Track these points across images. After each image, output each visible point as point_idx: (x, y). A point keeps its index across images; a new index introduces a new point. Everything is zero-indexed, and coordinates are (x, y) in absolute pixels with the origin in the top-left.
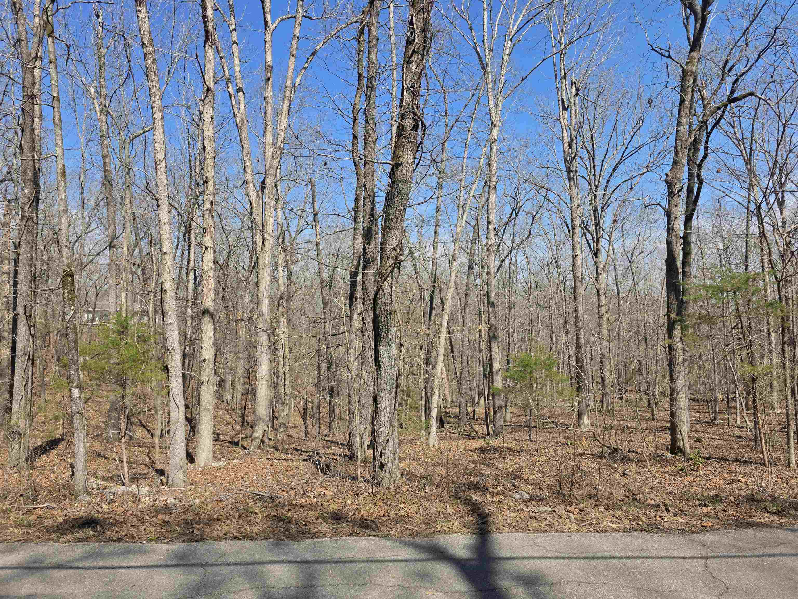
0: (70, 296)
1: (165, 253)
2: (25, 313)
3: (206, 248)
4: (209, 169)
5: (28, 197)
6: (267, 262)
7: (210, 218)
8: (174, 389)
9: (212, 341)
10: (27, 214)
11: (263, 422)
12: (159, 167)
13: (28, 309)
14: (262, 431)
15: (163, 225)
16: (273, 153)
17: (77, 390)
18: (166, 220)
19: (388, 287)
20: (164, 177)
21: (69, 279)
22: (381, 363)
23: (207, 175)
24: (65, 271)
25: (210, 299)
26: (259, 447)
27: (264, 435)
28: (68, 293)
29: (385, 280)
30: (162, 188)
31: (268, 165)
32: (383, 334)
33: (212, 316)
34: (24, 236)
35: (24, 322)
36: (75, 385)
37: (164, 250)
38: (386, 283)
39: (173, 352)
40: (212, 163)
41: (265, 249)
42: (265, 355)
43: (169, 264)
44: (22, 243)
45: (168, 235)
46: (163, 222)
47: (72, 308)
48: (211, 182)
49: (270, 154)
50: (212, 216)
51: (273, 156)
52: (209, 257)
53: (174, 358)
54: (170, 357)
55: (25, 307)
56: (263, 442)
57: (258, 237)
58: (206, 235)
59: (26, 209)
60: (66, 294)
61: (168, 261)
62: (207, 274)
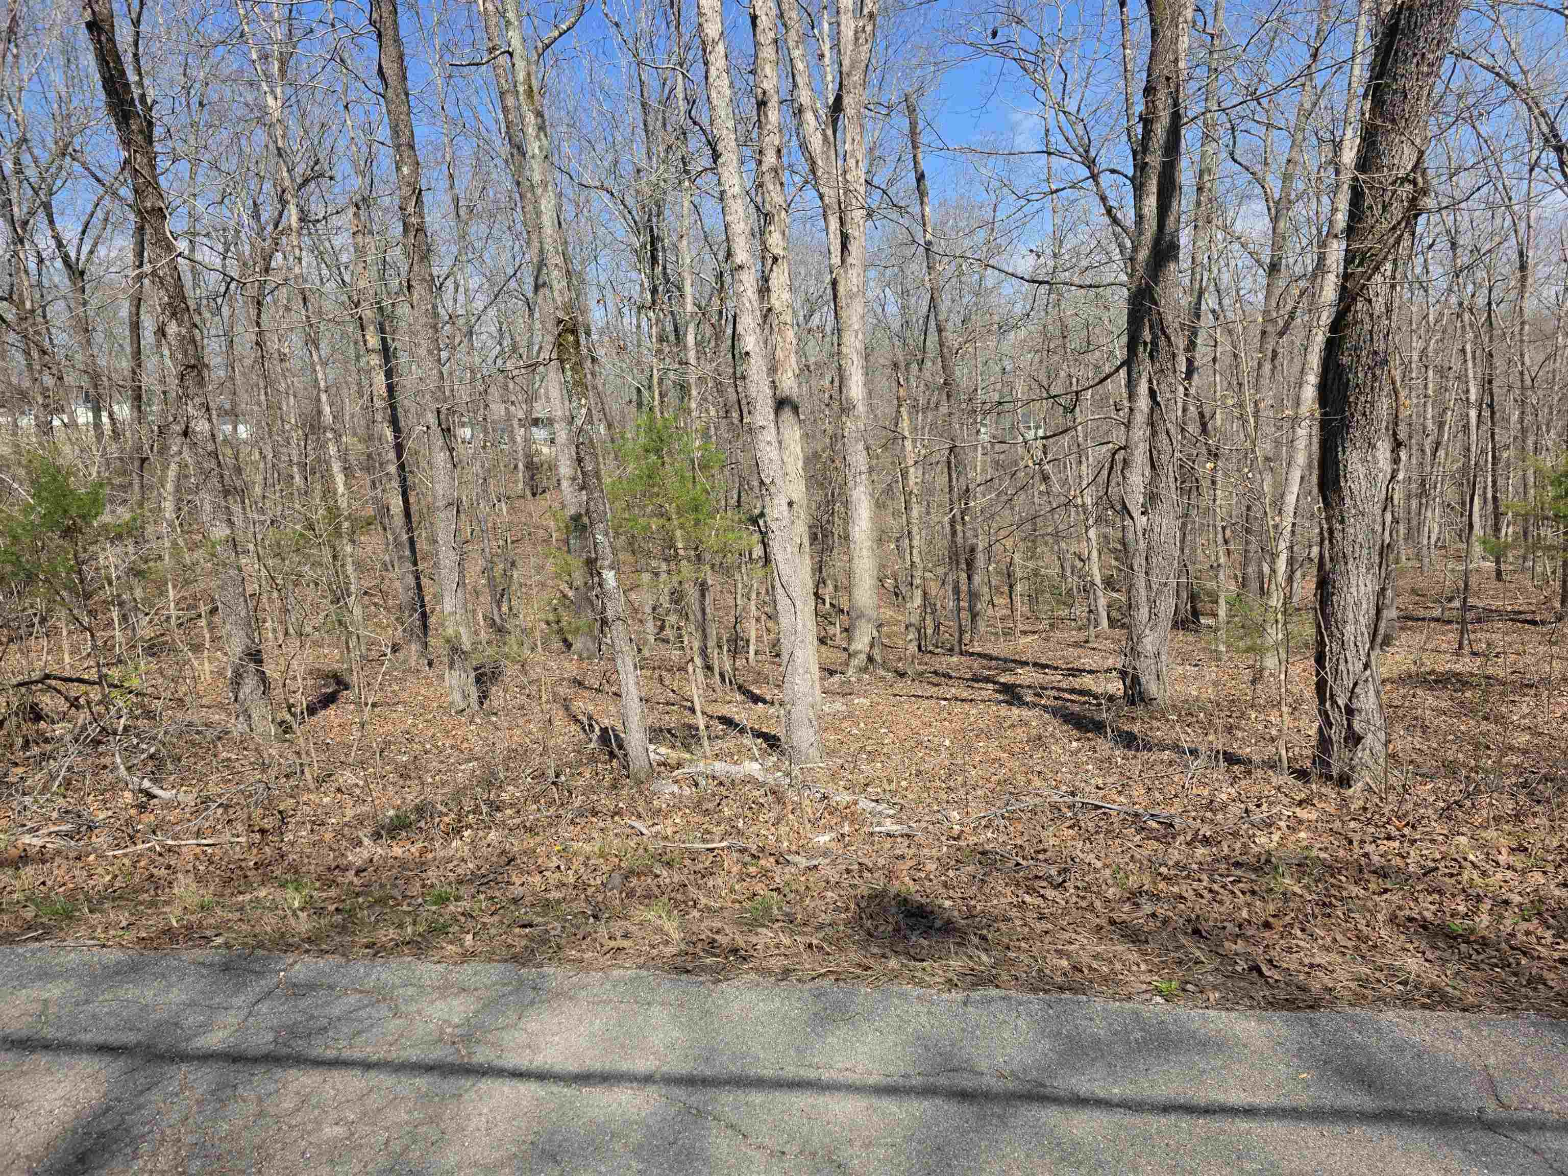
0: (577, 377)
2: (440, 424)
3: (775, 259)
4: (768, 70)
5: (409, 184)
6: (855, 289)
7: (778, 187)
8: (781, 567)
9: (800, 464)
10: (413, 220)
11: (869, 620)
12: (711, 58)
13: (442, 417)
14: (867, 640)
15: (731, 201)
16: (856, 32)
17: (612, 572)
18: (736, 190)
19: (1384, 290)
20: (725, 81)
21: (571, 338)
22: (1346, 492)
23: (766, 85)
24: (560, 321)
25: (790, 374)
26: (865, 670)
27: (872, 646)
28: (572, 369)
29: (1377, 268)
30: (723, 110)
31: (846, 63)
32: (1357, 416)
33: (796, 409)
34: (416, 268)
35: (440, 443)
36: (606, 563)
37: (738, 261)
38: (1378, 278)
39: (773, 489)
40: (773, 57)
41: (850, 260)
42: (862, 489)
43: (749, 293)
44: (413, 283)
46: (729, 194)
47: (583, 401)
48: (773, 103)
49: (851, 34)
50: (782, 184)
51: (857, 39)
52: (782, 279)
53: (776, 501)
54: (767, 499)
55: (438, 412)
56: (870, 659)
57: (831, 236)
58: (772, 228)
59: (411, 209)
60: (569, 373)
61: (747, 285)
62: (782, 318)
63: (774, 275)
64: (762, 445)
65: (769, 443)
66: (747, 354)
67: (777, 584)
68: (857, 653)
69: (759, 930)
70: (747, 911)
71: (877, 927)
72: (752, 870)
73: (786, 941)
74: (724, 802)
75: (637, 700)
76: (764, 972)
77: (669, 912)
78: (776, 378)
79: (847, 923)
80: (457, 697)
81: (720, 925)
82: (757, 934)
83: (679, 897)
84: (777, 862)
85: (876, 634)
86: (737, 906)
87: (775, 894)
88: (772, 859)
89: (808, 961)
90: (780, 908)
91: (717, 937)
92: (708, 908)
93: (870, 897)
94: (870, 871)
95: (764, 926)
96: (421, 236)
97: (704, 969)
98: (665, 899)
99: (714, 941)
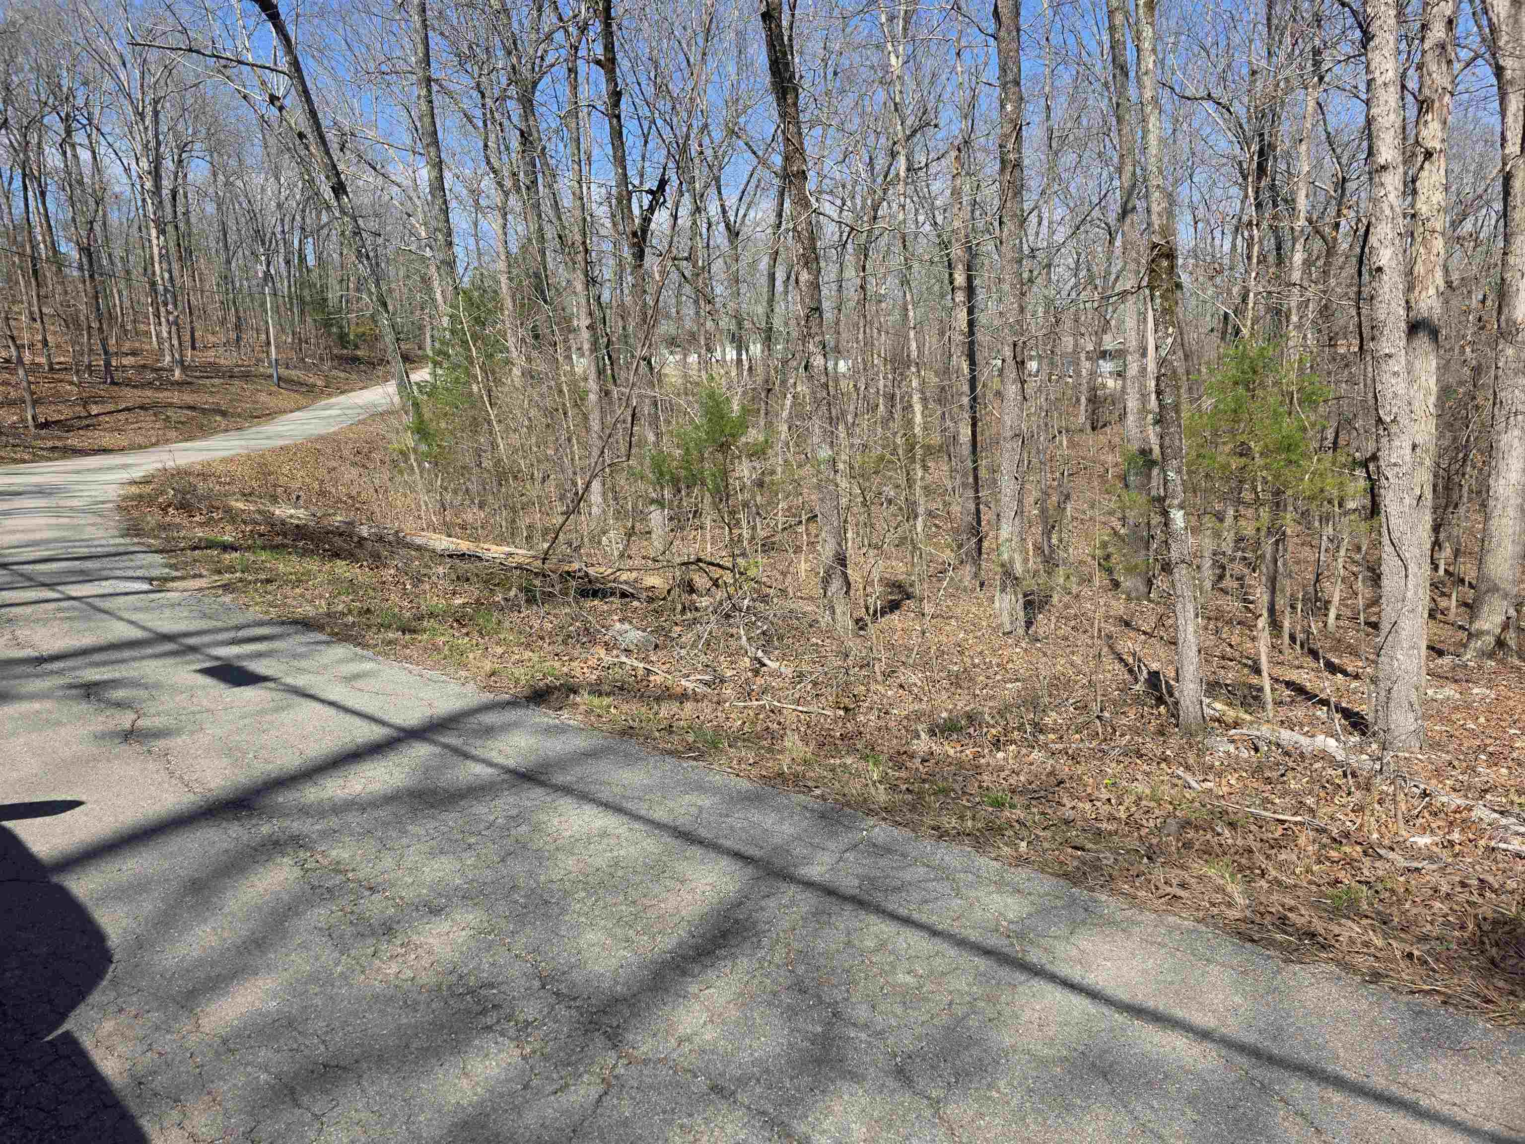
0: (1166, 305)
1: (1384, 168)
2: (1015, 357)
3: (1428, 155)
5: (1011, 121)
8: (1392, 521)
9: (1432, 400)
10: (1012, 156)
11: (1506, 596)
13: (1018, 349)
14: (1499, 619)
17: (1182, 512)
18: (1390, 76)
21: (1165, 263)
24: (1155, 246)
25: (1432, 291)
26: (1491, 655)
27: (1505, 628)
28: (1162, 296)
33: (1434, 333)
34: (1008, 205)
35: (1013, 375)
36: (1176, 502)
37: (1382, 161)
39: (1394, 429)
43: (1392, 197)
44: (1005, 220)
45: (1392, 116)
46: (1379, 81)
47: (1170, 330)
50: (1449, 62)
53: (1397, 443)
54: (1384, 440)
55: (1015, 345)
56: (1500, 643)
57: (1510, 119)
58: (1429, 117)
59: (1010, 146)
60: (1158, 301)
61: (1390, 188)
62: (1428, 225)
63: (1424, 174)
64: (1386, 377)
65: (1396, 374)
66: (1380, 269)
67: (1386, 540)
68: (1480, 634)
69: (1343, 921)
70: (1326, 896)
71: (1504, 958)
72: (1333, 854)
73: (1379, 942)
74: (1290, 774)
75: (1195, 649)
76: (1348, 968)
77: (1232, 875)
78: (1412, 297)
79: (1462, 943)
80: (1006, 619)
81: (1292, 903)
82: (1340, 925)
83: (1244, 861)
84: (1365, 853)
85: (1512, 612)
86: (1314, 888)
87: (1364, 888)
88: (1358, 848)
89: (1407, 973)
90: (1371, 904)
91: (1290, 915)
92: (1279, 883)
93: (1495, 922)
94: (1494, 891)
95: (1349, 918)
96: (1017, 172)
97: (1271, 943)
98: (1227, 859)
99: (1285, 918)
